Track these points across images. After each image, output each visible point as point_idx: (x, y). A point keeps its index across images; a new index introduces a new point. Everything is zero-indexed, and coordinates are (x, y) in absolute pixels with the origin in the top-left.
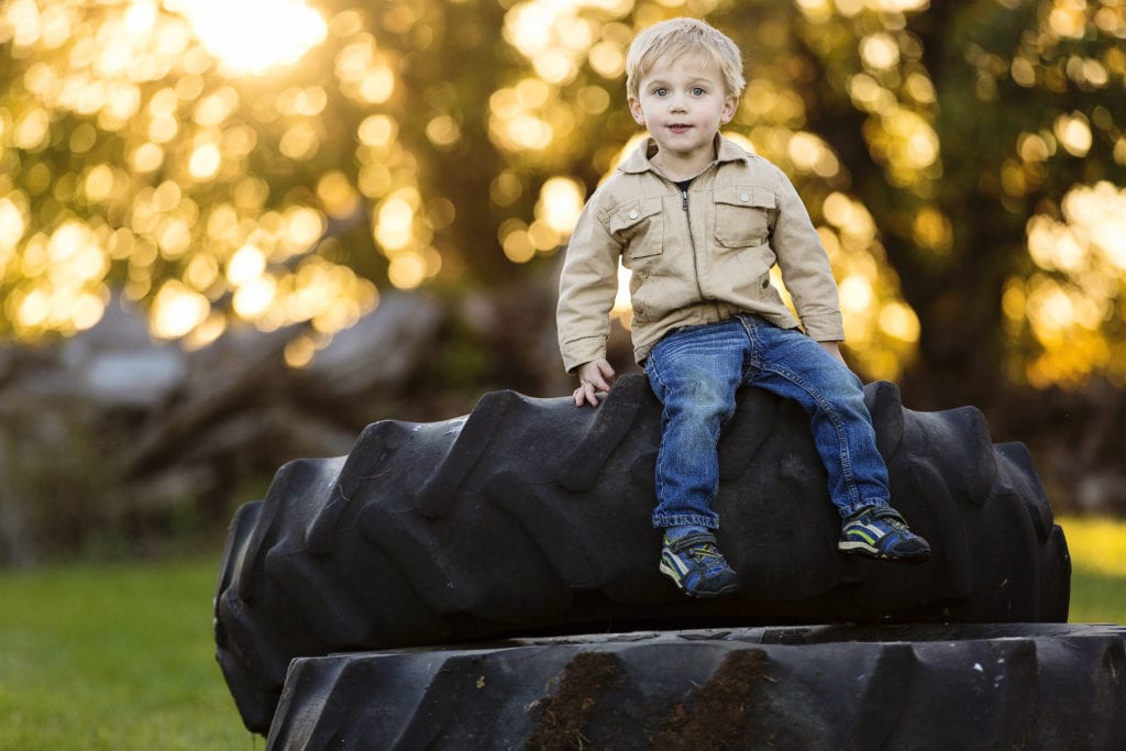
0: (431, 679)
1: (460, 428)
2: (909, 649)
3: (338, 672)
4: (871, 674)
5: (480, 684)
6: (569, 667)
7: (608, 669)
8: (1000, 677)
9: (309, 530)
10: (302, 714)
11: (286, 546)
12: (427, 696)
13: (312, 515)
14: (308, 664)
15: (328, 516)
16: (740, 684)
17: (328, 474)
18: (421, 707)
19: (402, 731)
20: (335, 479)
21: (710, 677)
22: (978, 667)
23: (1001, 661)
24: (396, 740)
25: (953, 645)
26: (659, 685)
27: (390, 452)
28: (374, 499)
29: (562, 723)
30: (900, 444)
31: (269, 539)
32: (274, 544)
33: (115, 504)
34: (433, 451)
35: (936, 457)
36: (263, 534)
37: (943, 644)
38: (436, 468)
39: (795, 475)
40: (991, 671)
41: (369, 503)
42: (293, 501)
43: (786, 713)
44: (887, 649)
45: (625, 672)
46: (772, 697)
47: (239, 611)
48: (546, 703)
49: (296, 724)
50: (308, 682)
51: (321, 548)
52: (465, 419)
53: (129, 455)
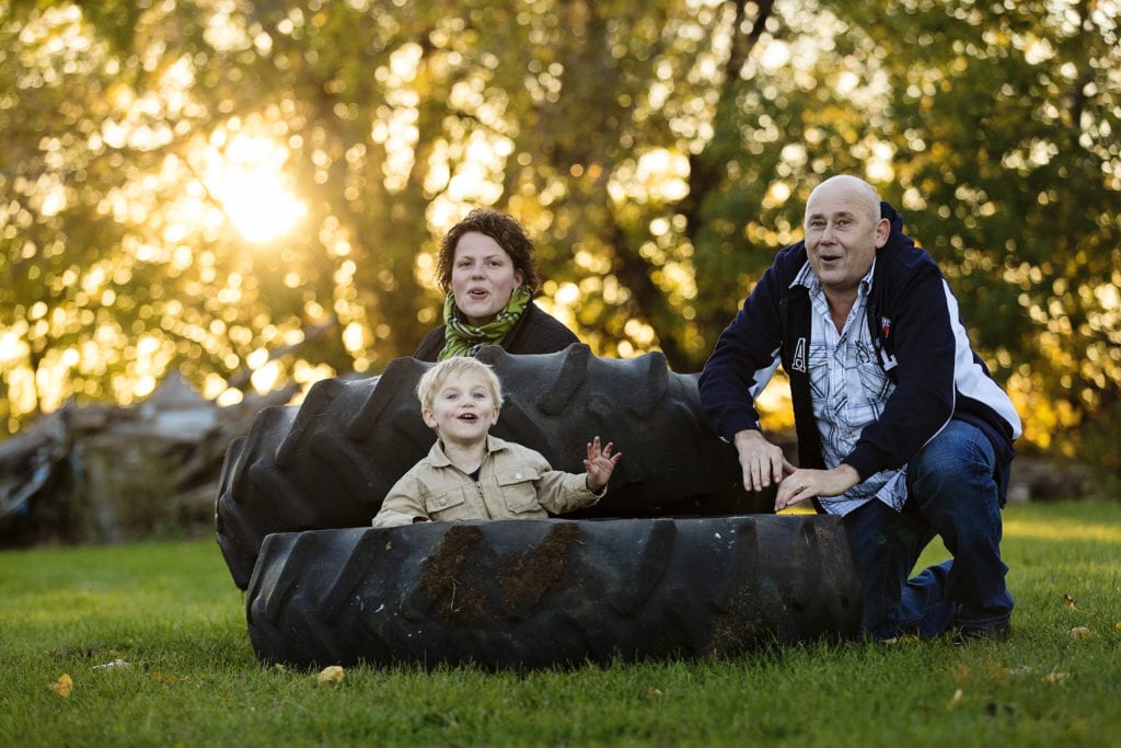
0: (355, 545)
1: (376, 383)
2: (672, 523)
3: (295, 541)
4: (647, 539)
5: (388, 547)
6: (447, 535)
7: (473, 536)
8: (732, 542)
9: (277, 451)
10: (271, 571)
11: (262, 462)
12: (353, 555)
13: (279, 441)
14: (275, 537)
15: (290, 442)
16: (561, 545)
17: (290, 415)
18: (350, 562)
19: (336, 579)
20: (294, 417)
21: (540, 542)
22: (718, 535)
23: (733, 531)
24: (332, 585)
25: (701, 521)
26: (507, 547)
27: (330, 399)
28: (321, 429)
29: (442, 572)
30: (666, 392)
31: (252, 459)
32: (255, 461)
33: (174, 503)
34: (359, 397)
35: (689, 401)
36: (247, 456)
37: (696, 520)
38: (361, 409)
39: (597, 410)
40: (726, 539)
41: (317, 432)
42: (267, 434)
43: (591, 564)
44: (658, 523)
45: (483, 538)
46: (581, 554)
47: (232, 507)
48: (431, 559)
49: (267, 577)
50: (274, 550)
51: (286, 464)
52: (380, 377)
53: (182, 474)
